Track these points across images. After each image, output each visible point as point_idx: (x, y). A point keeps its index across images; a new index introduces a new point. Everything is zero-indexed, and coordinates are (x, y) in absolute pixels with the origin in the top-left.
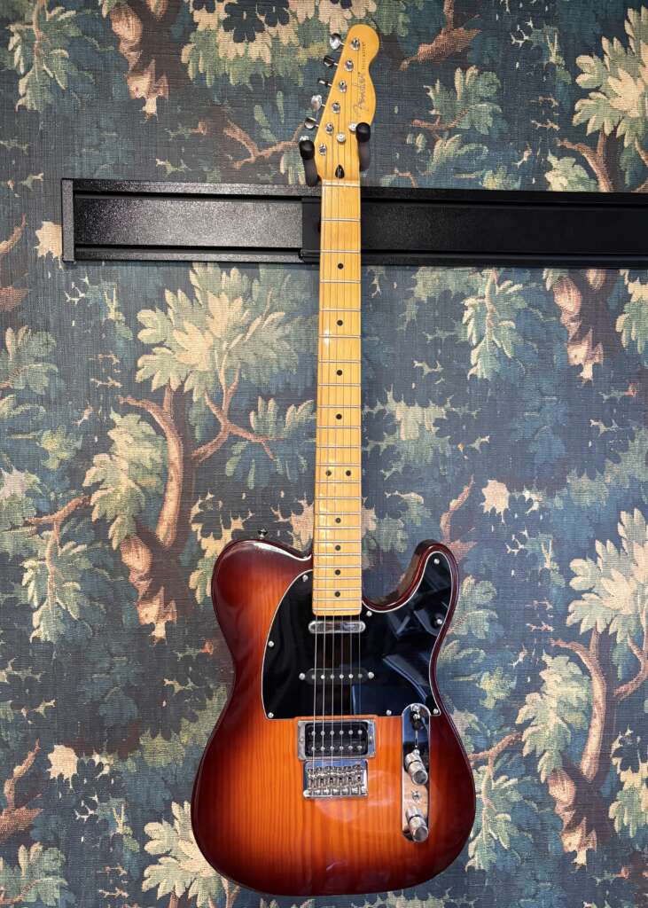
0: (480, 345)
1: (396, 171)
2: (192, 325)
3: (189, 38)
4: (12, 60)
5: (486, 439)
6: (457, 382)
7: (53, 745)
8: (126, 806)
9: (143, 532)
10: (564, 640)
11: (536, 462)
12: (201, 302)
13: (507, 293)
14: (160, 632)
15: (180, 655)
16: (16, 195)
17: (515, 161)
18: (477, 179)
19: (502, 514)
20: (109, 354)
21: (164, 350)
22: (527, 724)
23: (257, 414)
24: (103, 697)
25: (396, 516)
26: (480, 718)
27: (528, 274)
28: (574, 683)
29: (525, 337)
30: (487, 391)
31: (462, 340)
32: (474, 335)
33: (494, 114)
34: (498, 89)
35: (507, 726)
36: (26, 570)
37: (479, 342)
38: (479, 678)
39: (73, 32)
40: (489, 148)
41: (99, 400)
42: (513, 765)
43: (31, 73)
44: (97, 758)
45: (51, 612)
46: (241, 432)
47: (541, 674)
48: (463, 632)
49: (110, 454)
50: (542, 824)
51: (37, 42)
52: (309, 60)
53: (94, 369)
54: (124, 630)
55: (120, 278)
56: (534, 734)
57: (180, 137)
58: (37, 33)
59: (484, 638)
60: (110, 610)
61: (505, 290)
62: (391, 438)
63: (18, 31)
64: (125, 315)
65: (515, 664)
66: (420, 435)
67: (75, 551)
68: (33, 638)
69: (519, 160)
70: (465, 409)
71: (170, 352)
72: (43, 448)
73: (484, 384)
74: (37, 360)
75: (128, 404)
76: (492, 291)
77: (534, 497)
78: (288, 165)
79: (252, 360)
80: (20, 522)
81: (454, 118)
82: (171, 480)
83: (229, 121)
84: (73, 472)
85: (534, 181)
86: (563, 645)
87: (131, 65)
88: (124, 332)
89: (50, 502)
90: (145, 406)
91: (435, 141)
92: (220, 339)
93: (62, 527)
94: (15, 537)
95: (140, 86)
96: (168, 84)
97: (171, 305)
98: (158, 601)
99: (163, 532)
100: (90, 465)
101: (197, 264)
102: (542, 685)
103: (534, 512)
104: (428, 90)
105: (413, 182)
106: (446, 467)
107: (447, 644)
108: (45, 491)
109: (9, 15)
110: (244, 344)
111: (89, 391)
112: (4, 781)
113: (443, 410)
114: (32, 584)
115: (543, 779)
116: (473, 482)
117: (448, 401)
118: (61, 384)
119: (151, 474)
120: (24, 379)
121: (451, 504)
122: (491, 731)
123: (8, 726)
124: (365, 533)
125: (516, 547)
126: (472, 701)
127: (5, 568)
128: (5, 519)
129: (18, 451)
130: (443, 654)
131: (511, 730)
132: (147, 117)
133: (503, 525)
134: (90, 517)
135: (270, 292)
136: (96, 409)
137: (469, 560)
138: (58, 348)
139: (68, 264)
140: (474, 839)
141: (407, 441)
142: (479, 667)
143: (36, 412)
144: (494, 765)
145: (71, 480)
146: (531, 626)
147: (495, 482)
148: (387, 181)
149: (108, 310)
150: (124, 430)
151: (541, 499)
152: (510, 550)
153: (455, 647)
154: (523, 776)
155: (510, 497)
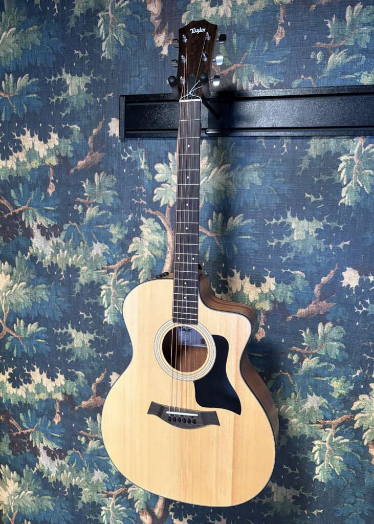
0: (348, 185)
1: (302, 76)
3: (186, 8)
4: (99, 32)
5: (348, 243)
6: (332, 207)
7: (112, 372)
13: (370, 152)
16: (101, 105)
18: (356, 78)
19: (354, 289)
20: (140, 187)
21: (167, 185)
22: (359, 411)
23: (213, 221)
25: (288, 283)
26: (329, 402)
30: (351, 213)
31: (337, 182)
32: (345, 179)
33: (372, 34)
35: (345, 410)
36: (102, 290)
37: (348, 183)
38: (331, 380)
39: (128, 12)
40: (366, 57)
41: (136, 209)
42: (347, 432)
43: (108, 39)
45: (112, 311)
46: (204, 230)
47: (370, 385)
48: (322, 352)
49: (140, 238)
50: (362, 467)
51: (111, 21)
52: (253, 12)
53: (133, 194)
55: (146, 147)
56: (362, 417)
58: (111, 16)
59: (335, 358)
61: (368, 150)
62: (288, 238)
63: (103, 16)
64: (149, 166)
65: (354, 376)
66: (306, 237)
67: (123, 283)
68: (105, 322)
70: (335, 224)
71: (169, 186)
72: (110, 233)
73: (349, 209)
74: (108, 189)
75: (150, 214)
76: (360, 151)
78: (237, 78)
79: (211, 191)
80: (100, 267)
81: (343, 39)
82: (168, 253)
84: (123, 245)
87: (156, 28)
88: (148, 175)
89: (113, 258)
90: (157, 214)
91: (329, 55)
93: (118, 271)
94: (98, 274)
95: (160, 40)
96: (175, 35)
97: (171, 161)
100: (131, 242)
102: (371, 391)
104: (328, 23)
105: (313, 83)
106: (321, 258)
107: (312, 358)
108: (111, 253)
109: (98, 8)
110: (208, 182)
111: (131, 206)
112: (92, 384)
113: (321, 223)
114: (105, 297)
115: (365, 443)
116: (337, 268)
117: (325, 218)
118: (119, 201)
119: (159, 249)
120: (103, 198)
121: (322, 280)
122: (335, 410)
123: (94, 360)
124: (268, 291)
125: (362, 309)
126: (325, 392)
127: (94, 288)
128: (93, 265)
129: (100, 234)
130: (309, 363)
131: (348, 412)
132: (163, 57)
133: (354, 295)
134: (131, 268)
135: (223, 153)
136: (134, 215)
137: (330, 313)
138: (117, 183)
139: (123, 140)
140: (319, 465)
141: (298, 241)
142: (331, 374)
143: (107, 215)
144: (335, 429)
145: (122, 249)
146: (366, 356)
147: (351, 269)
148: (296, 83)
149: (141, 164)
150: (147, 226)
152: (357, 310)
153: (317, 360)
154: (353, 439)
155: (360, 279)
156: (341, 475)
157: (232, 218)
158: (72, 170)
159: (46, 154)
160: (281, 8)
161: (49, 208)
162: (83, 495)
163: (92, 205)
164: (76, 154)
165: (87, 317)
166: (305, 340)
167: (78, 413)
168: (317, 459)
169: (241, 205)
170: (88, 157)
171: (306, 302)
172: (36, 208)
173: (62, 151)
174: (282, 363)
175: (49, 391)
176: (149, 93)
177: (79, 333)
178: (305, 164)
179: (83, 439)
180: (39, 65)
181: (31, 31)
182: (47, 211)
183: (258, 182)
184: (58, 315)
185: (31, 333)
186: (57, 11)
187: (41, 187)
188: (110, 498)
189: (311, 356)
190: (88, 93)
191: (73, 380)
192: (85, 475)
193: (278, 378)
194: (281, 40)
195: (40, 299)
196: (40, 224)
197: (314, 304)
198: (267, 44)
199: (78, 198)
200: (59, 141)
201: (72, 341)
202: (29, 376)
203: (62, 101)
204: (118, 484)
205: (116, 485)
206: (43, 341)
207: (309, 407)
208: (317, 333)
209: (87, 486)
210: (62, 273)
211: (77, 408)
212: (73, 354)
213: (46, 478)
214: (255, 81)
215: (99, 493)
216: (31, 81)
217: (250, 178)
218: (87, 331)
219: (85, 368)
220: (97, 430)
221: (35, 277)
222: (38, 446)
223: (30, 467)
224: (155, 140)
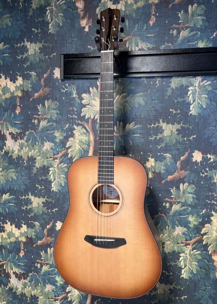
0: (194, 103)
1: (166, 43)
2: (97, 98)
3: (99, 5)
4: (47, 18)
5: (195, 136)
6: (185, 116)
7: (57, 221)
11: (212, 145)
13: (205, 85)
16: (49, 60)
17: (210, 37)
18: (196, 44)
19: (199, 162)
20: (73, 108)
21: (89, 106)
22: (205, 234)
23: (117, 126)
25: (162, 161)
26: (188, 230)
27: (213, 78)
29: (211, 101)
30: (196, 119)
31: (187, 102)
32: (192, 100)
33: (203, 20)
34: (205, 11)
35: (198, 234)
36: (50, 171)
38: (188, 217)
39: (64, 7)
40: (201, 33)
41: (71, 121)
42: (199, 247)
43: (52, 22)
45: (57, 183)
47: (211, 218)
48: (183, 201)
49: (74, 138)
50: (208, 268)
51: (54, 12)
52: (137, 8)
53: (69, 112)
55: (77, 84)
56: (207, 238)
58: (54, 9)
59: (191, 203)
62: (161, 135)
63: (49, 9)
64: (78, 95)
65: (201, 213)
66: (171, 134)
67: (63, 166)
68: (52, 190)
69: (212, 36)
70: (188, 126)
71: (91, 107)
72: (55, 136)
73: (195, 117)
74: (54, 109)
75: (79, 123)
76: (199, 84)
77: (212, 157)
78: (129, 44)
79: (116, 109)
80: (49, 157)
81: (188, 23)
82: (91, 146)
84: (63, 143)
87: (81, 16)
88: (78, 101)
89: (57, 151)
90: (84, 124)
91: (180, 31)
93: (60, 159)
95: (84, 23)
96: (92, 21)
97: (92, 92)
100: (68, 141)
101: (99, 79)
102: (211, 222)
103: (211, 162)
104: (179, 14)
105: (172, 47)
106: (180, 145)
107: (177, 204)
108: (55, 148)
109: (47, 4)
111: (68, 119)
112: (44, 229)
113: (180, 126)
114: (52, 175)
115: (210, 253)
116: (189, 151)
117: (182, 122)
118: (60, 117)
119: (85, 144)
120: (50, 115)
121: (181, 158)
122: (192, 235)
123: (46, 214)
124: (150, 166)
125: (204, 174)
126: (185, 224)
127: (45, 170)
128: (44, 155)
129: (48, 137)
130: (176, 208)
132: (85, 32)
133: (199, 166)
134: (68, 156)
135: (122, 87)
136: (70, 124)
137: (186, 177)
138: (59, 106)
139: (62, 80)
140: (184, 268)
141: (166, 136)
142: (188, 213)
143: (53, 125)
144: (192, 246)
145: (63, 145)
146: (208, 201)
147: (197, 151)
148: (162, 47)
149: (73, 94)
150: (78, 131)
151: (214, 158)
152: (201, 175)
153: (180, 205)
154: (202, 251)
155: (202, 156)
156: (197, 274)
157: (128, 124)
158: (31, 99)
159: (14, 89)
160: (153, 7)
161: (16, 122)
162: (40, 301)
163: (43, 119)
164: (34, 89)
165: (41, 188)
166: (173, 194)
167: (35, 249)
168: (182, 265)
169: (134, 117)
170: (41, 91)
171: (172, 172)
172: (8, 122)
173: (25, 88)
174: (160, 209)
175: (16, 236)
176: (78, 53)
177: (36, 198)
178: (169, 92)
179: (39, 266)
180: (10, 37)
181: (5, 17)
182: (15, 124)
183: (143, 103)
184: (23, 187)
185: (5, 200)
186: (21, 6)
187: (11, 109)
188: (57, 301)
189: (177, 203)
190: (41, 53)
191: (32, 228)
192: (40, 288)
193: (158, 218)
194: (153, 23)
195: (11, 179)
196: (11, 132)
197: (177, 172)
198: (145, 25)
199: (35, 116)
200: (23, 82)
201: (31, 203)
202: (4, 227)
203: (25, 58)
204: (62, 292)
205: (60, 293)
206: (13, 204)
207: (177, 234)
208: (180, 189)
209: (42, 295)
210: (25, 162)
211: (35, 245)
212: (32, 212)
213: (15, 292)
214: (139, 46)
215: (50, 299)
216: (5, 46)
217: (139, 101)
218: (41, 197)
219: (40, 220)
220: (48, 258)
221: (8, 164)
222: (9, 272)
223: (4, 286)
224: (81, 80)
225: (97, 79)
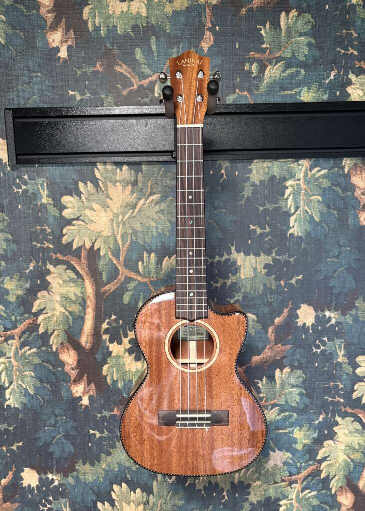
0: (297, 213)
1: (237, 91)
2: (98, 205)
5: (300, 277)
6: (280, 239)
7: (23, 468)
8: (69, 503)
9: (72, 341)
10: (350, 407)
11: (334, 292)
12: (103, 189)
13: (317, 176)
14: (85, 401)
15: (99, 416)
17: (324, 79)
18: (296, 94)
19: (310, 327)
20: (44, 226)
21: (80, 222)
22: (324, 459)
23: (143, 263)
24: (52, 441)
26: (293, 455)
27: (331, 162)
28: (357, 435)
29: (328, 207)
30: (301, 244)
31: (284, 210)
32: (293, 206)
33: (309, 45)
34: (314, 27)
35: (311, 461)
37: (296, 211)
38: (293, 431)
40: (305, 71)
41: (39, 256)
42: (314, 483)
44: (50, 476)
45: (16, 390)
46: (133, 275)
47: (334, 429)
48: (282, 402)
49: (48, 291)
52: (174, 12)
53: (35, 236)
54: (63, 400)
55: (48, 175)
56: (328, 465)
57: (85, 73)
59: (296, 405)
60: (53, 388)
61: (315, 174)
62: (234, 277)
64: (53, 200)
66: (254, 275)
67: (29, 352)
68: (7, 405)
69: (328, 78)
70: (286, 257)
71: (82, 223)
72: (5, 288)
73: (299, 240)
75: (59, 259)
76: (306, 175)
77: (332, 315)
79: (138, 227)
81: (279, 49)
82: (88, 307)
83: (118, 60)
84: (25, 303)
85: (338, 94)
86: (349, 410)
87: (49, 23)
88: (53, 211)
89: (12, 322)
90: (69, 260)
91: (266, 67)
92: (117, 214)
93: (20, 337)
95: (55, 38)
96: (75, 35)
97: (83, 192)
98: (83, 383)
99: (85, 340)
100: (36, 298)
101: (99, 163)
102: (335, 436)
103: (332, 325)
104: (261, 30)
105: (250, 99)
106: (272, 296)
107: (271, 409)
108: (8, 315)
110: (133, 217)
111: (32, 251)
113: (270, 258)
114: (4, 373)
115: (333, 492)
116: (290, 306)
117: (274, 251)
118: (14, 247)
119: (75, 303)
121: (275, 321)
122: (301, 463)
125: (319, 348)
126: (288, 445)
130: (269, 416)
131: (313, 463)
132: (61, 61)
133: (311, 334)
134: (38, 331)
135: (150, 181)
136: (38, 263)
137: (287, 357)
138: (10, 223)
139: (13, 168)
141: (245, 279)
142: (293, 424)
144: (302, 484)
145: (24, 308)
146: (328, 398)
147: (306, 305)
148: (230, 99)
149: (41, 197)
150: (56, 275)
151: (337, 317)
152: (315, 350)
153: (277, 411)
154: (320, 490)
155: (316, 315)
157: (166, 258)
160: (207, 9)
166: (262, 390)
176: (46, 106)
189: (270, 407)
194: (210, 47)
197: (269, 349)
207: (272, 465)
208: (275, 381)
224: (58, 166)
225: (94, 164)
